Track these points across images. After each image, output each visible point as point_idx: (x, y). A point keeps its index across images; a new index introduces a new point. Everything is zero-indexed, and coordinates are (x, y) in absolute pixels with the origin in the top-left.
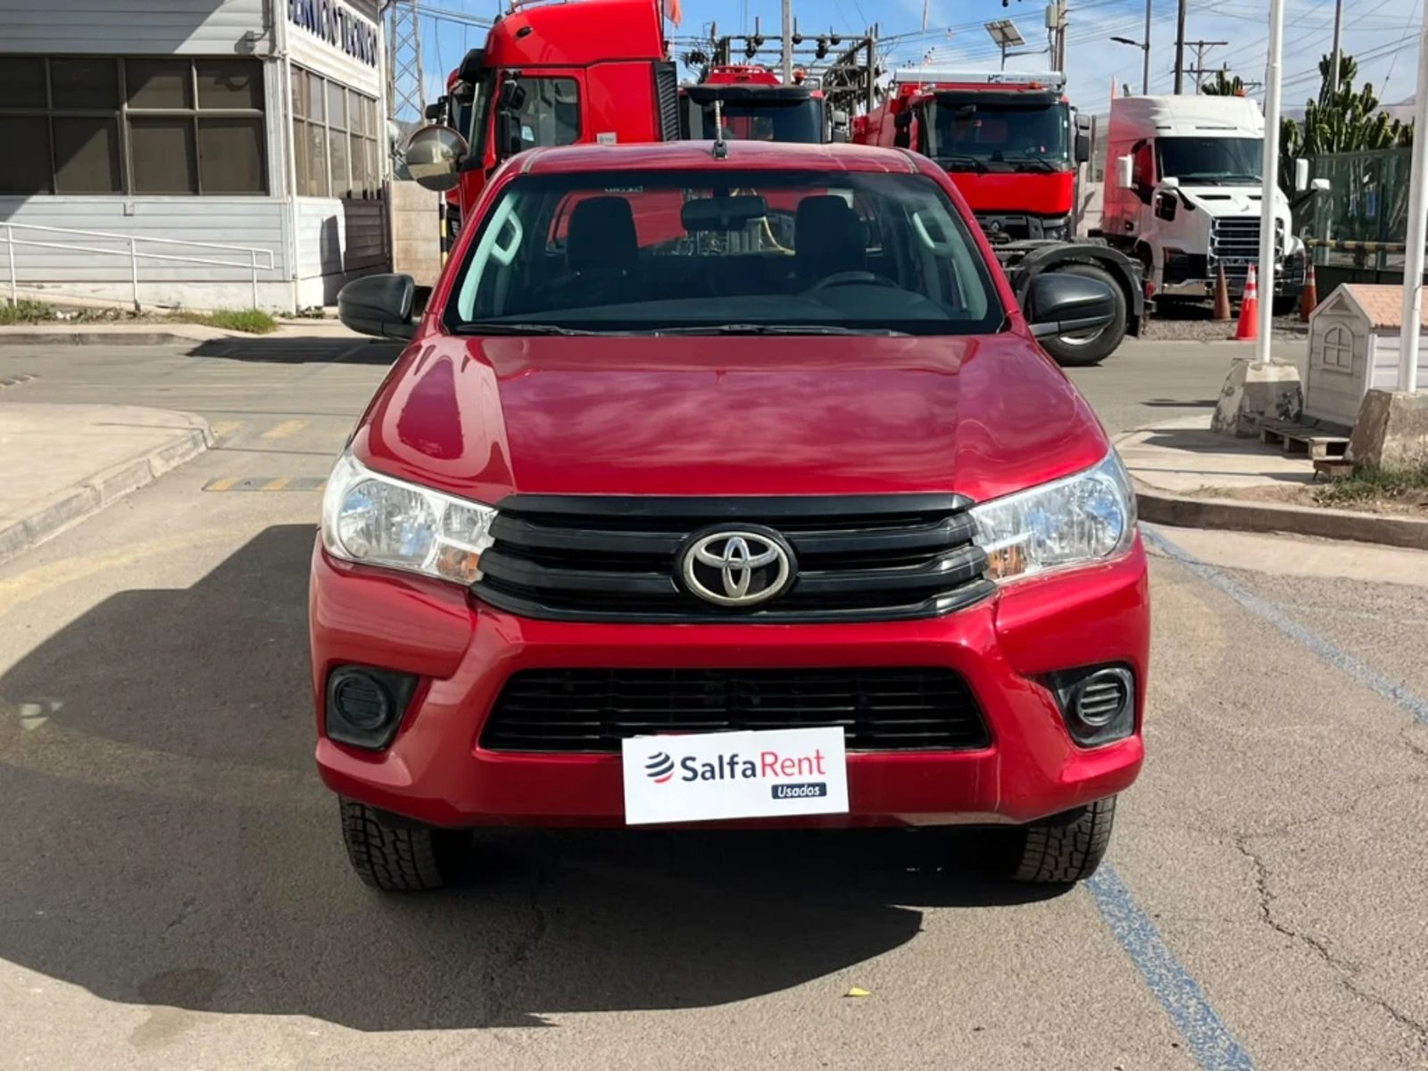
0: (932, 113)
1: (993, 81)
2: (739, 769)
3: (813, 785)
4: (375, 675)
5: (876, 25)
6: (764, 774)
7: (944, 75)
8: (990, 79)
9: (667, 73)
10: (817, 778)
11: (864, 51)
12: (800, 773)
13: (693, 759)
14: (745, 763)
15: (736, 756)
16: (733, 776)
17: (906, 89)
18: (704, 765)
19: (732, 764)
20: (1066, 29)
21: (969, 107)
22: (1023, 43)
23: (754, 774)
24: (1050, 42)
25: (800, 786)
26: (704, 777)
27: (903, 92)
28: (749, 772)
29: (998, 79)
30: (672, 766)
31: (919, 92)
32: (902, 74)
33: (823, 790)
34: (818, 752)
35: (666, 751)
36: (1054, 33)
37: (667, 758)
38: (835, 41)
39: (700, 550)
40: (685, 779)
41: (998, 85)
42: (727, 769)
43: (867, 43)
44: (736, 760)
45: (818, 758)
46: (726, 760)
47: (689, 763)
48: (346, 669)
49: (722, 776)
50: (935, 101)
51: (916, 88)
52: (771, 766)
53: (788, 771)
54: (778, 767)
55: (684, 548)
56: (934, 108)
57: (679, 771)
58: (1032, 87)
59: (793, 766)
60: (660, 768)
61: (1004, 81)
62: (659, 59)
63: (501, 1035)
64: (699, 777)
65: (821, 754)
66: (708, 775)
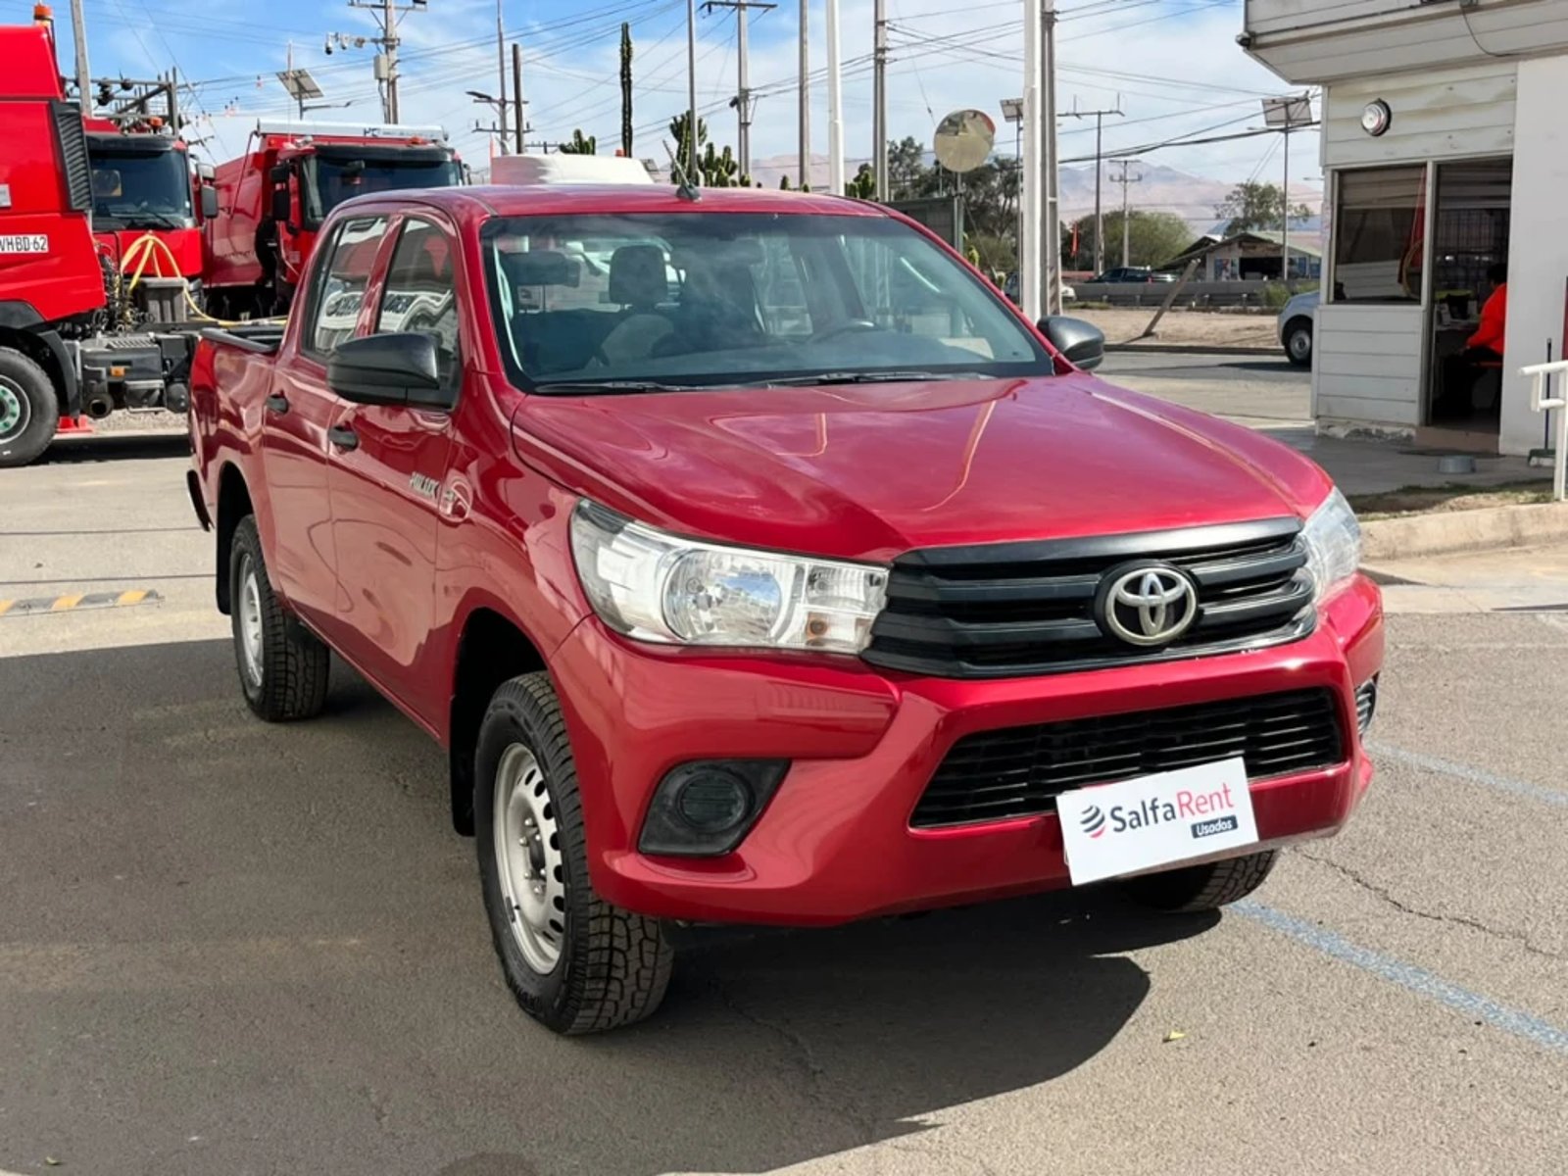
0: (311, 170)
1: (369, 135)
2: (1160, 812)
3: (1224, 820)
4: (734, 768)
5: (174, 70)
6: (1182, 815)
7: (321, 128)
8: (365, 132)
9: (70, 115)
10: (1227, 812)
11: (163, 98)
12: (1213, 808)
13: (1120, 809)
14: (1165, 806)
15: (1155, 800)
16: (1156, 821)
17: (273, 142)
18: (1131, 813)
19: (1154, 808)
20: (398, 81)
21: (356, 163)
22: (322, 96)
23: (1174, 816)
24: (382, 94)
25: (1215, 822)
26: (1133, 827)
27: (270, 144)
28: (1169, 815)
29: (375, 133)
30: (1103, 820)
31: (290, 146)
32: (266, 125)
33: (1233, 822)
34: (1224, 785)
35: (1096, 804)
36: (385, 84)
37: (1098, 811)
38: (126, 86)
39: (1118, 589)
40: (1117, 830)
41: (375, 138)
42: (1150, 814)
43: (166, 88)
44: (1156, 804)
45: (1226, 791)
46: (1148, 805)
47: (1117, 813)
48: (693, 766)
49: (1147, 823)
50: (313, 156)
51: (286, 140)
52: (1187, 805)
53: (1203, 808)
54: (1193, 806)
55: (1103, 589)
56: (313, 163)
57: (1110, 824)
58: (414, 142)
59: (1206, 803)
60: (1093, 821)
61: (381, 135)
62: (58, 100)
63: (900, 1145)
64: (1128, 827)
65: (1228, 788)
66: (1135, 823)
